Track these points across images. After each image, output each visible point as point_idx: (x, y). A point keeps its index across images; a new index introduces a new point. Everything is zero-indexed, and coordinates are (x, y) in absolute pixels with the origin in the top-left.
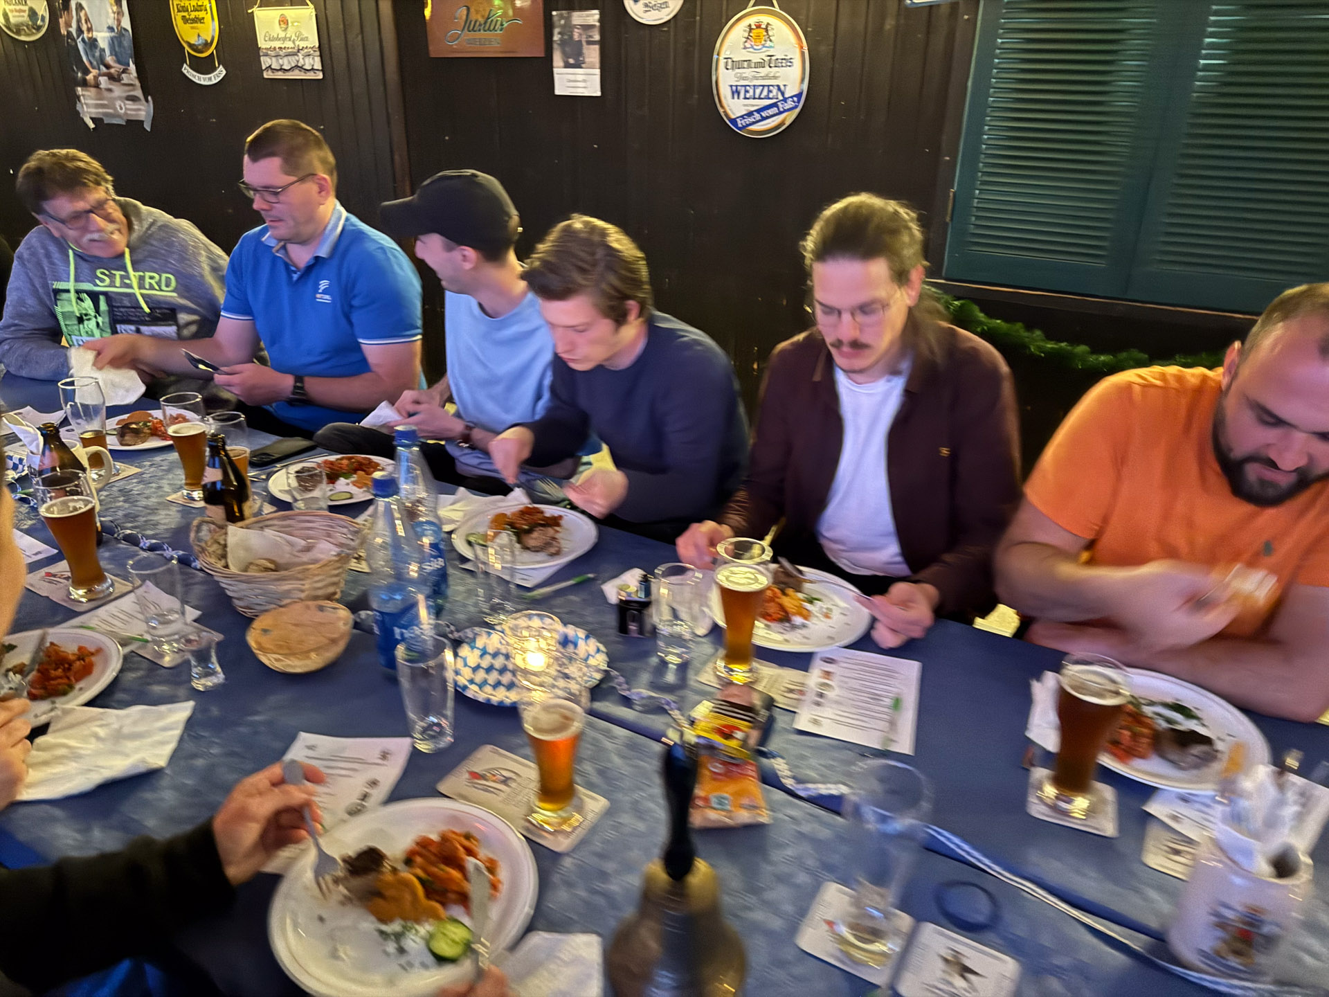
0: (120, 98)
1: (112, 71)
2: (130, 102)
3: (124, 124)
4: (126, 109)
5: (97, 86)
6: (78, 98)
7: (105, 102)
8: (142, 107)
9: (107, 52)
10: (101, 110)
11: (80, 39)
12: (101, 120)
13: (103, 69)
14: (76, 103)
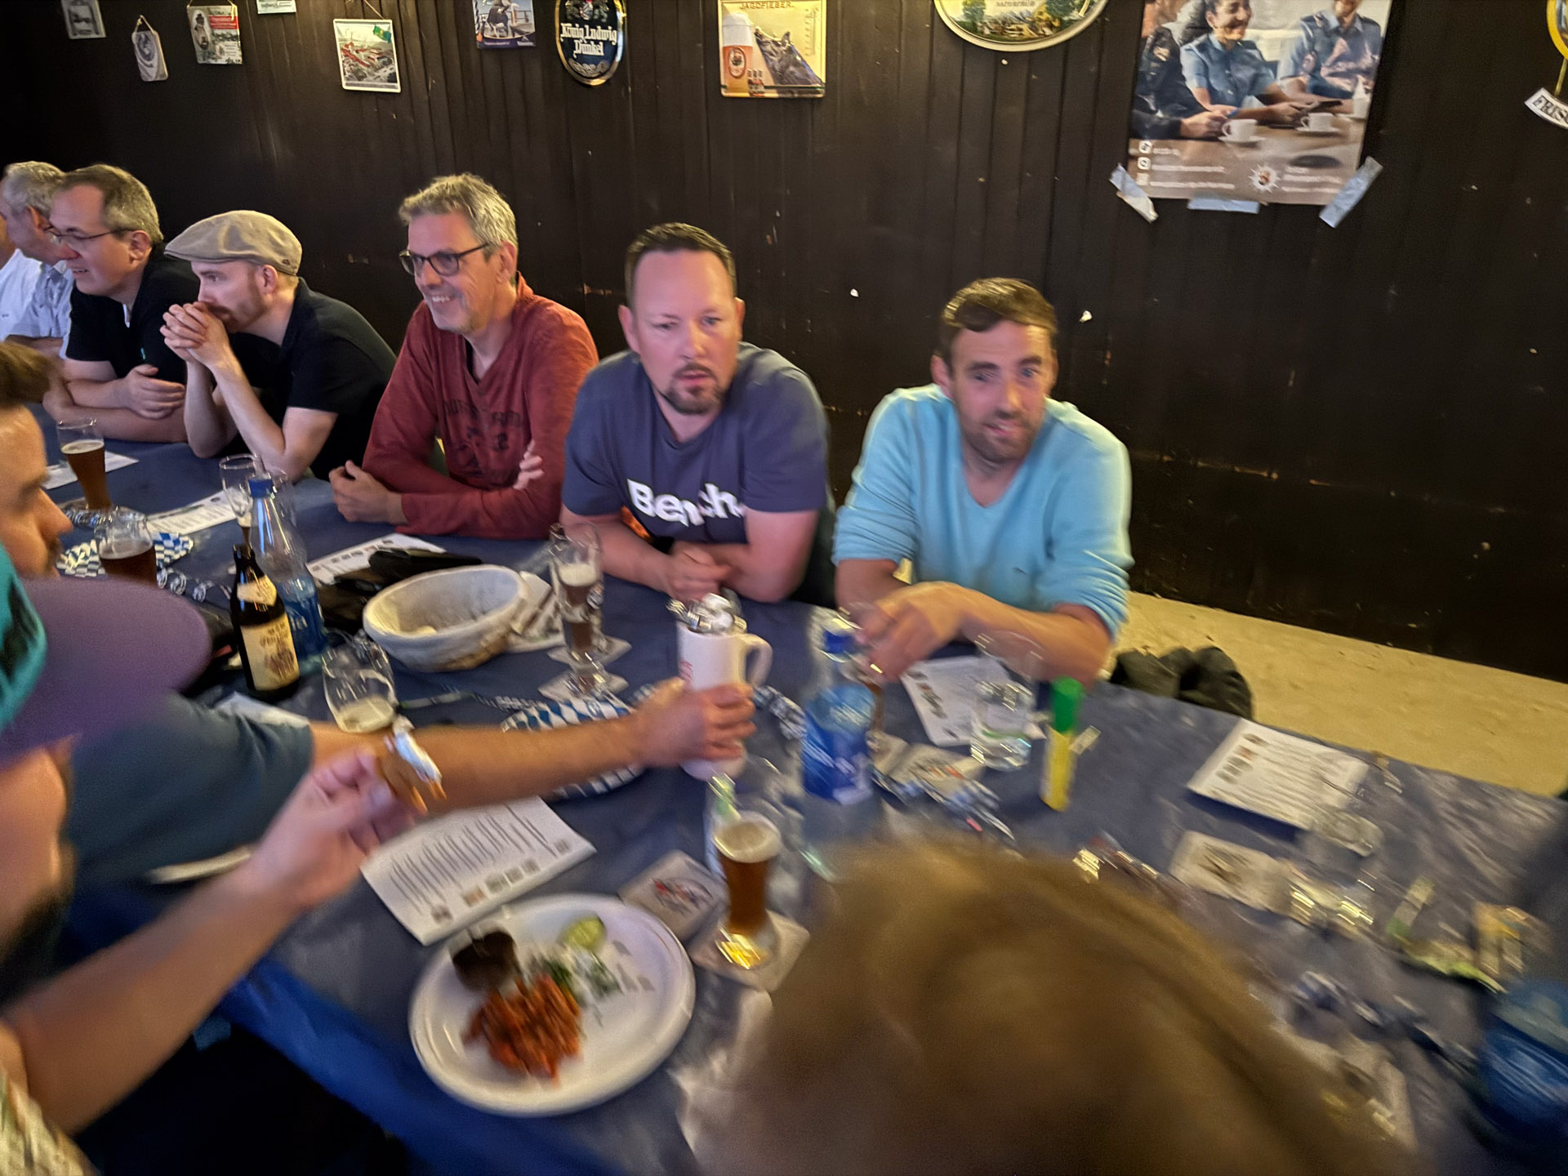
0: (1277, 163)
1: (1280, 107)
2: (1304, 170)
3: (1255, 211)
4: (1281, 183)
5: (1213, 136)
6: (1128, 160)
7: (1220, 169)
8: (1336, 180)
9: (1283, 70)
10: (1193, 185)
11: (1193, 45)
12: (1186, 201)
13: (1254, 103)
14: (1114, 168)
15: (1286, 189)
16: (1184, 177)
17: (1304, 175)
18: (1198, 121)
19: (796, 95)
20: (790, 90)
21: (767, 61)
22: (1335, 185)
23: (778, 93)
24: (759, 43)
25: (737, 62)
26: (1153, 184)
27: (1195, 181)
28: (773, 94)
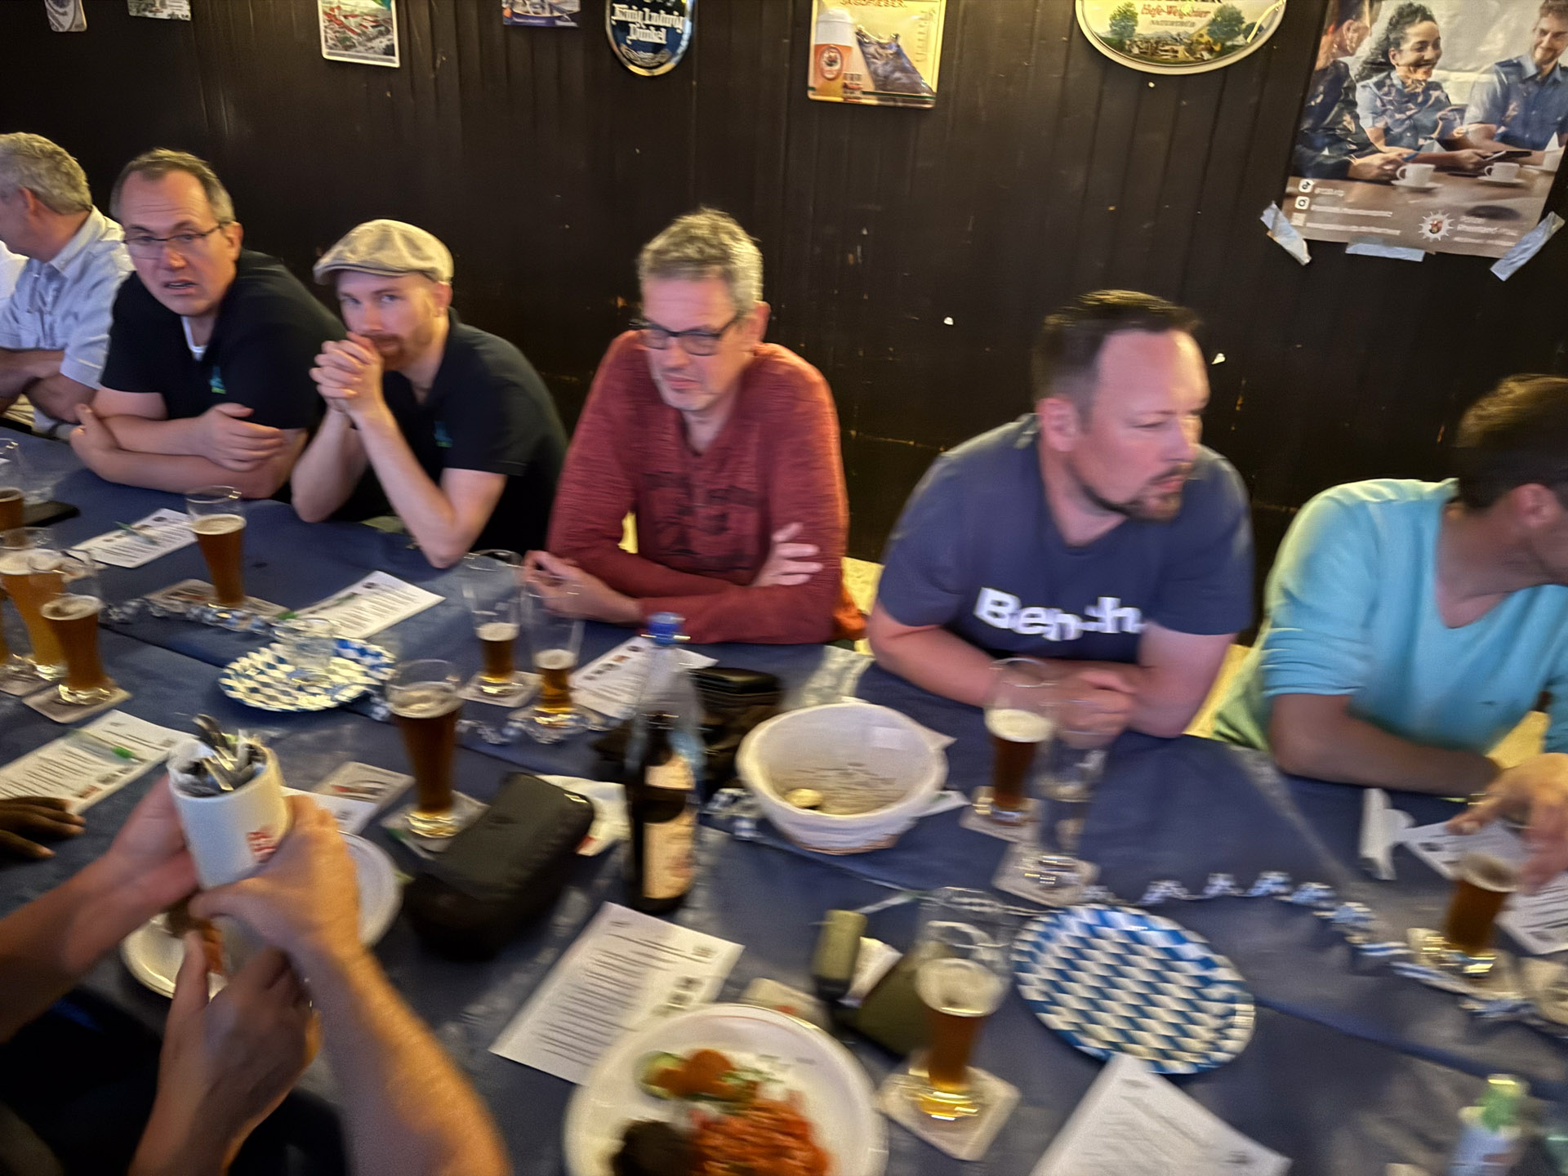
0: (1453, 212)
2: (1480, 220)
3: (1420, 259)
4: (1453, 232)
6: (1284, 198)
7: (1387, 214)
8: (1513, 233)
9: (1471, 115)
10: (1354, 229)
11: (1370, 82)
12: (1344, 245)
14: (1267, 205)
15: (1457, 239)
16: (1347, 220)
17: (1481, 226)
18: (1370, 162)
19: (900, 104)
20: (893, 98)
21: (868, 64)
22: (1511, 238)
23: (879, 100)
24: (861, 43)
25: (832, 62)
26: (1309, 225)
27: (1359, 225)
28: (873, 101)
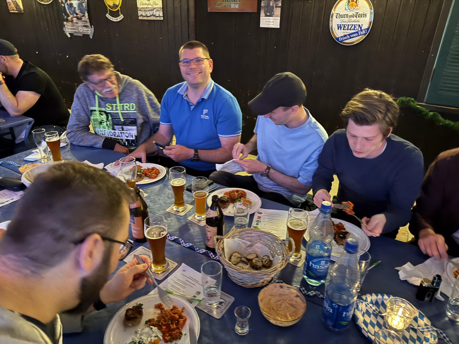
0: (81, 26)
1: (78, 16)
3: (82, 36)
5: (72, 21)
6: (64, 25)
7: (75, 28)
12: (73, 34)
14: (63, 28)
15: (84, 31)
16: (72, 29)
17: (85, 29)
18: (69, 18)
22: (90, 31)
26: (68, 30)
27: (73, 30)
